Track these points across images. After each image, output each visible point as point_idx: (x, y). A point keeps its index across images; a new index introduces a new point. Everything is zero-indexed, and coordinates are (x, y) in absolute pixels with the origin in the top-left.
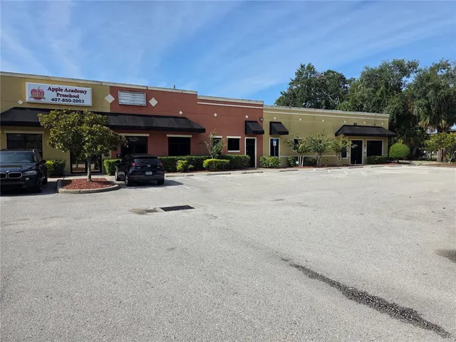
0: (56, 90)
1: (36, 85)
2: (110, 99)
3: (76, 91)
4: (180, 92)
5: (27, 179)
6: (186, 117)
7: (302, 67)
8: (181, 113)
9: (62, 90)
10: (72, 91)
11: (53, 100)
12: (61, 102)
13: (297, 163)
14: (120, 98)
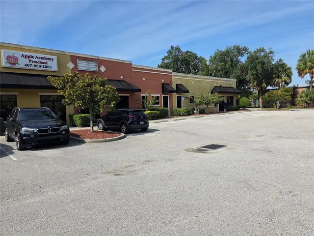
0: (29, 57)
1: (11, 53)
2: (71, 66)
3: (44, 58)
4: (121, 61)
5: (64, 133)
6: (126, 80)
7: (172, 48)
8: (122, 77)
9: (33, 57)
10: (42, 58)
11: (26, 65)
12: (33, 68)
13: (195, 112)
14: (78, 65)
